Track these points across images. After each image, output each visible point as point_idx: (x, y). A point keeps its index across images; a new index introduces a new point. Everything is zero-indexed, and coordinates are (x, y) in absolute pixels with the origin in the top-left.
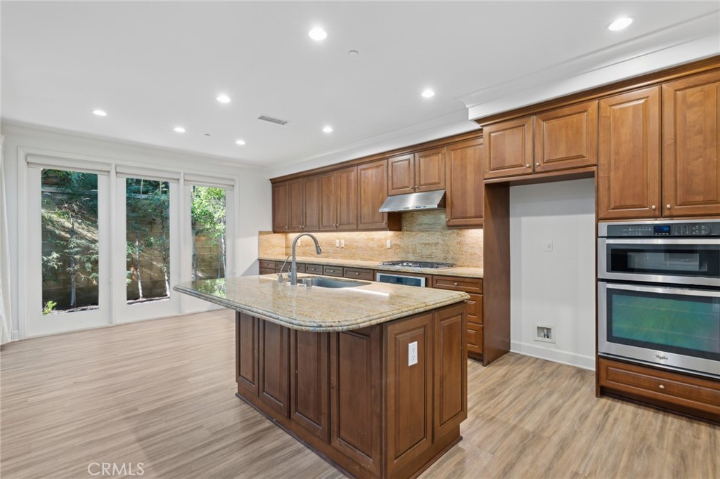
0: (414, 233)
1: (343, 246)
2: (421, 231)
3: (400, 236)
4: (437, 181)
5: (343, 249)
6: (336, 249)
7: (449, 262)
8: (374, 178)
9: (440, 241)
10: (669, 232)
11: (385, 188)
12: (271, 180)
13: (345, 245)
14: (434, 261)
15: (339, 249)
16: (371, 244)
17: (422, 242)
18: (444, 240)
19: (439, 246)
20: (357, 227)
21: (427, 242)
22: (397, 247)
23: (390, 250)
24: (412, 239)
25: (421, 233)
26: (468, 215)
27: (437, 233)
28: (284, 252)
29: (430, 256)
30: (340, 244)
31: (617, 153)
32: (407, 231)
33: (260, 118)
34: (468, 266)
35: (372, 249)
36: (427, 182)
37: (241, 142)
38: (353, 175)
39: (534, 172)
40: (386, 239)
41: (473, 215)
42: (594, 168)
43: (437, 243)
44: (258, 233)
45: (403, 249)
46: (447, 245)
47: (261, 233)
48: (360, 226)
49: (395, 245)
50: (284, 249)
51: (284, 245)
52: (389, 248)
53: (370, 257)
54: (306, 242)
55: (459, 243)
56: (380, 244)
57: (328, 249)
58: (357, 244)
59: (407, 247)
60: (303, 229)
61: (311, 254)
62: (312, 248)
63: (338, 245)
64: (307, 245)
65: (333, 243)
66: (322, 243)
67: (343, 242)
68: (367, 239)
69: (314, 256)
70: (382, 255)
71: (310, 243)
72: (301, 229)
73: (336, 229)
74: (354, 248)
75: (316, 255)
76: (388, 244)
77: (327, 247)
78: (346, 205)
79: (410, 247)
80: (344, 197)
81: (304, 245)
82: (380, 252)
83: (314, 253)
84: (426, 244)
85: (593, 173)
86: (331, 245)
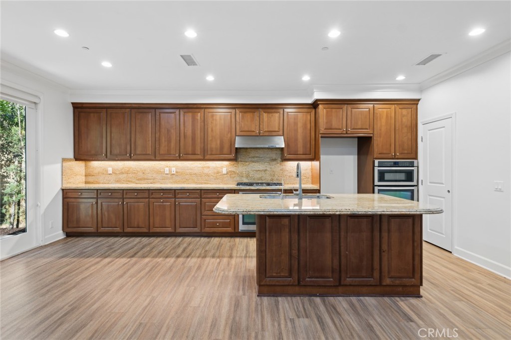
0: (247, 163)
1: (174, 173)
2: (253, 162)
4: (277, 130)
5: (174, 176)
6: (165, 175)
7: (274, 182)
8: (222, 122)
9: (268, 169)
10: (398, 164)
11: (233, 130)
12: (73, 104)
13: (177, 172)
14: (263, 182)
15: (169, 176)
16: (206, 171)
17: (254, 169)
18: (271, 168)
19: (268, 172)
21: (258, 169)
22: (233, 173)
23: (226, 175)
24: (246, 167)
25: (253, 164)
26: (299, 153)
27: (266, 163)
28: (84, 180)
29: (260, 178)
30: (170, 171)
31: (381, 130)
32: (241, 161)
33: (181, 56)
34: (288, 184)
35: (208, 175)
36: (269, 130)
37: (107, 64)
38: (199, 116)
39: (347, 133)
40: (222, 168)
41: (301, 153)
42: (372, 135)
43: (266, 170)
44: (61, 160)
45: (238, 174)
46: (274, 171)
47: (64, 160)
48: (207, 157)
49: (231, 171)
50: (84, 177)
51: (84, 174)
52: (224, 174)
53: (205, 182)
54: (121, 170)
55: (282, 170)
56: (215, 171)
57: (154, 175)
58: (190, 171)
59: (242, 173)
60: (131, 158)
61: (129, 181)
62: (130, 175)
63: (168, 173)
64: (122, 173)
65: (161, 170)
66: (145, 170)
67: (174, 170)
68: (203, 168)
69: (134, 182)
70: (218, 179)
71: (128, 171)
72: (127, 158)
73: (178, 158)
74: (187, 174)
75: (137, 182)
76: (224, 171)
77: (153, 174)
78: (191, 139)
79: (244, 173)
80: (189, 132)
81: (118, 173)
82: (216, 177)
83: (133, 181)
84: (257, 171)
85: (371, 137)
86: (159, 172)
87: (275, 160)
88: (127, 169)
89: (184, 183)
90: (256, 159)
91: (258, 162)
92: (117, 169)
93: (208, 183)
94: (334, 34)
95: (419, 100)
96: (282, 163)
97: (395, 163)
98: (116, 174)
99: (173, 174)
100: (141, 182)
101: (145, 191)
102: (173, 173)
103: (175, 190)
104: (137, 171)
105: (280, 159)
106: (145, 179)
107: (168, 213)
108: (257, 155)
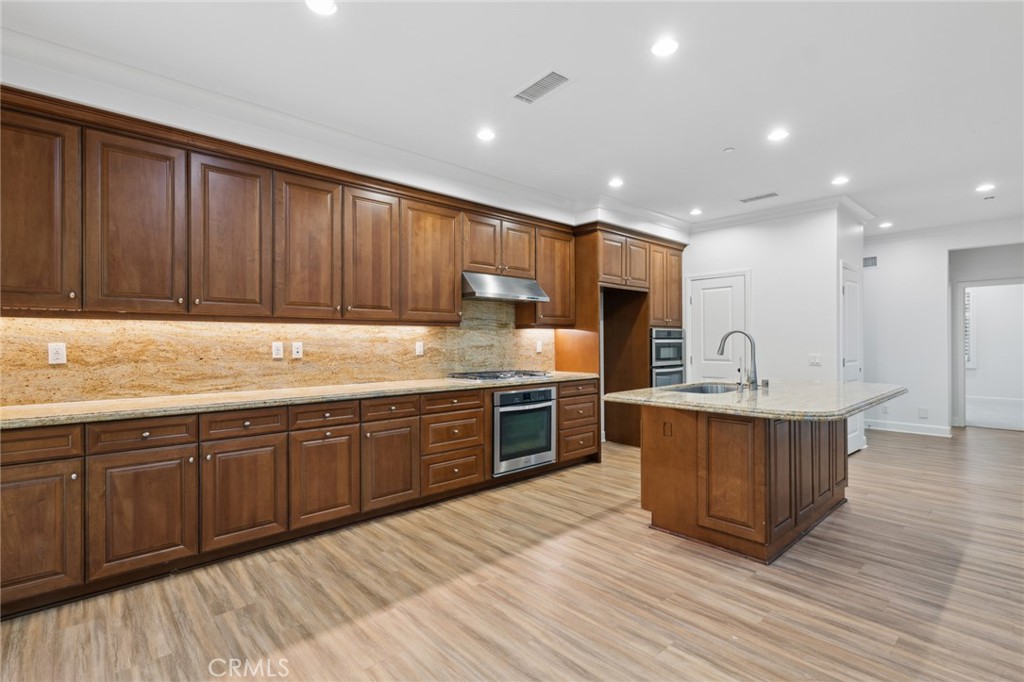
0: (461, 332)
1: (300, 355)
2: (472, 328)
3: (439, 335)
4: (527, 267)
5: (298, 365)
6: (271, 363)
7: (505, 369)
8: (438, 235)
9: (496, 344)
10: (670, 335)
11: (459, 258)
13: (306, 354)
14: (489, 370)
15: (285, 364)
16: (380, 349)
17: (473, 344)
18: (499, 342)
19: (495, 350)
20: (400, 315)
21: (479, 344)
22: (435, 352)
23: (422, 359)
24: (459, 340)
25: (472, 332)
27: (492, 332)
29: (483, 364)
30: (287, 350)
31: (655, 284)
35: (383, 359)
36: (515, 266)
40: (413, 341)
42: (647, 290)
43: (492, 346)
45: (445, 355)
46: (504, 348)
48: (407, 315)
49: (431, 350)
52: (419, 356)
53: (378, 376)
54: (111, 349)
55: (515, 345)
56: (400, 349)
57: (238, 365)
58: (344, 350)
59: (451, 352)
60: (188, 309)
61: (143, 387)
62: (150, 368)
63: (281, 356)
64: (114, 361)
65: (260, 350)
66: (206, 350)
67: (297, 350)
68: (372, 341)
69: (164, 391)
70: (405, 368)
71: (142, 352)
72: (176, 309)
73: (339, 316)
74: (335, 359)
75: (176, 387)
76: (419, 348)
77: (234, 360)
78: (370, 269)
79: (456, 352)
80: (367, 251)
81: (92, 360)
82: (402, 363)
83: (161, 384)
84: (477, 347)
85: (646, 293)
86: (252, 354)
87: (504, 326)
88: (137, 347)
89: (325, 381)
90: (475, 323)
91: (479, 329)
92: (91, 348)
93: (384, 380)
94: (778, 135)
95: (685, 246)
96: (517, 331)
97: (669, 333)
98: (87, 364)
99: (296, 359)
100: (188, 386)
101: (275, 412)
102: (295, 356)
103: (360, 400)
104: (176, 352)
105: (512, 325)
106: (204, 377)
107: (342, 466)
108: (478, 315)
